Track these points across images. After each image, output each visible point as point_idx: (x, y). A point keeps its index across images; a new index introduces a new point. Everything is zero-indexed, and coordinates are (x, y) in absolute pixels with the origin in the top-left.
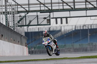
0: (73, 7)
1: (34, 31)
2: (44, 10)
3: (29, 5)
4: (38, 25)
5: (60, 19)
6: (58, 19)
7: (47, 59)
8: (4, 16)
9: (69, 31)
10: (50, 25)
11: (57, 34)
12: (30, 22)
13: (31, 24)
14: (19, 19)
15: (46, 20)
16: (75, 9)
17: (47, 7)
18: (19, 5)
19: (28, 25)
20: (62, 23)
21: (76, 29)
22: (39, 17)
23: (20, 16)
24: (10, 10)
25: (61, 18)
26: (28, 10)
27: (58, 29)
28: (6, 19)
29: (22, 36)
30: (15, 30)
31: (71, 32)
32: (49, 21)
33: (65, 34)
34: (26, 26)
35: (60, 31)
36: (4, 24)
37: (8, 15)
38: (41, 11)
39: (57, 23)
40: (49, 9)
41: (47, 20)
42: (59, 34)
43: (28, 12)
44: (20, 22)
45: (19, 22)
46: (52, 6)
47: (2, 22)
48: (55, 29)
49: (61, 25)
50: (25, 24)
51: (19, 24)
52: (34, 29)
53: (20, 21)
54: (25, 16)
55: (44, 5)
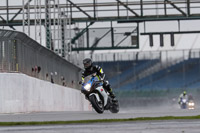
0: (185, 11)
1: (104, 60)
2: (126, 17)
3: (95, 5)
4: (113, 48)
5: (158, 36)
6: (154, 36)
7: (131, 120)
8: (43, 28)
9: (176, 61)
10: (138, 47)
12: (97, 41)
13: (99, 45)
14: (73, 36)
15: (130, 37)
16: (190, 16)
17: (131, 11)
18: (75, 6)
19: (93, 48)
20: (162, 45)
21: (192, 57)
22: (116, 31)
23: (76, 29)
24: (57, 16)
25: (161, 34)
27: (155, 57)
28: (48, 35)
29: (80, 69)
30: (66, 58)
31: (181, 63)
32: (136, 40)
33: (168, 68)
34: (88, 49)
35: (158, 60)
36: (44, 44)
37: (52, 27)
38: (121, 20)
39: (152, 45)
40: (137, 16)
41: (133, 37)
42: (156, 68)
43: (92, 20)
44: (77, 41)
45: (73, 41)
46: (142, 9)
47: (38, 41)
48: (148, 57)
49: (161, 49)
50: (86, 46)
51: (74, 46)
53: (76, 38)
54: (87, 29)
55: (126, 6)
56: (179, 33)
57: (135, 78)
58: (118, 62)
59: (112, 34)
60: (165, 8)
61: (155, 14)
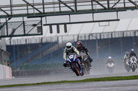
1: (19, 43)
2: (33, 14)
3: (11, 6)
4: (25, 35)
5: (56, 26)
6: (53, 26)
7: (38, 84)
10: (42, 34)
11: (53, 48)
12: (14, 31)
13: (15, 34)
15: (36, 27)
16: (77, 11)
17: (37, 9)
19: (11, 36)
22: (27, 23)
25: (58, 25)
26: (10, 14)
27: (54, 41)
29: (3, 50)
32: (40, 29)
34: (7, 36)
35: (57, 43)
38: (29, 16)
39: (51, 32)
40: (41, 13)
41: (38, 27)
42: (55, 48)
43: (10, 16)
46: (44, 8)
48: (49, 40)
49: (58, 35)
50: (6, 34)
52: (20, 40)
54: (6, 23)
55: (33, 6)
56: (70, 23)
57: (41, 55)
58: (29, 44)
59: (24, 26)
60: (60, 7)
61: (53, 11)
